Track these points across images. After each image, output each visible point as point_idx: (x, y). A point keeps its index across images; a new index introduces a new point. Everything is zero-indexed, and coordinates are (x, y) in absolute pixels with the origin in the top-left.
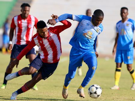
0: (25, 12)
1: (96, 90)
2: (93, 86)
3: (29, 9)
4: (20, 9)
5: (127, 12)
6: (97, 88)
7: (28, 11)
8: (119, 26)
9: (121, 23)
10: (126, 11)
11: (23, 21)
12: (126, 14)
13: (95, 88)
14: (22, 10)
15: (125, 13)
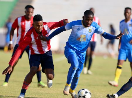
0: (28, 13)
1: (85, 94)
2: (83, 89)
3: (33, 11)
4: (25, 10)
5: (131, 12)
6: (86, 92)
7: (31, 12)
8: (122, 25)
9: (124, 23)
10: (129, 11)
11: (26, 22)
12: (130, 14)
13: (85, 92)
14: (26, 12)
15: (128, 13)
